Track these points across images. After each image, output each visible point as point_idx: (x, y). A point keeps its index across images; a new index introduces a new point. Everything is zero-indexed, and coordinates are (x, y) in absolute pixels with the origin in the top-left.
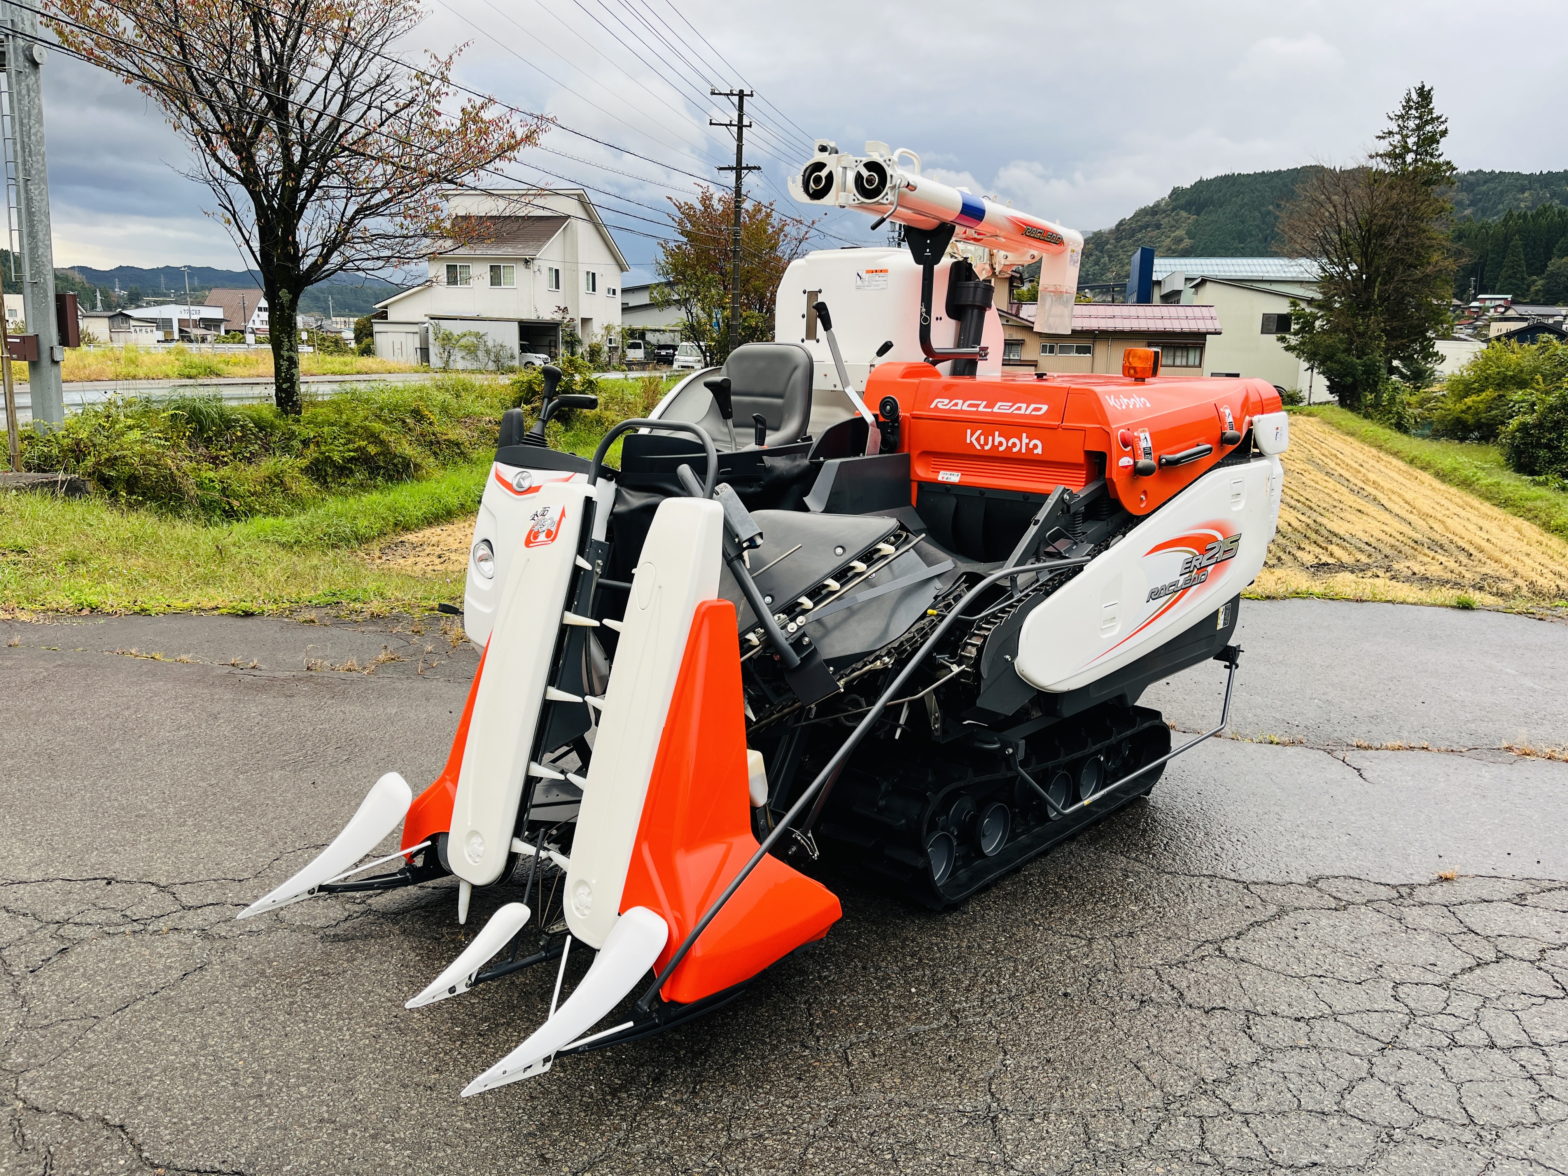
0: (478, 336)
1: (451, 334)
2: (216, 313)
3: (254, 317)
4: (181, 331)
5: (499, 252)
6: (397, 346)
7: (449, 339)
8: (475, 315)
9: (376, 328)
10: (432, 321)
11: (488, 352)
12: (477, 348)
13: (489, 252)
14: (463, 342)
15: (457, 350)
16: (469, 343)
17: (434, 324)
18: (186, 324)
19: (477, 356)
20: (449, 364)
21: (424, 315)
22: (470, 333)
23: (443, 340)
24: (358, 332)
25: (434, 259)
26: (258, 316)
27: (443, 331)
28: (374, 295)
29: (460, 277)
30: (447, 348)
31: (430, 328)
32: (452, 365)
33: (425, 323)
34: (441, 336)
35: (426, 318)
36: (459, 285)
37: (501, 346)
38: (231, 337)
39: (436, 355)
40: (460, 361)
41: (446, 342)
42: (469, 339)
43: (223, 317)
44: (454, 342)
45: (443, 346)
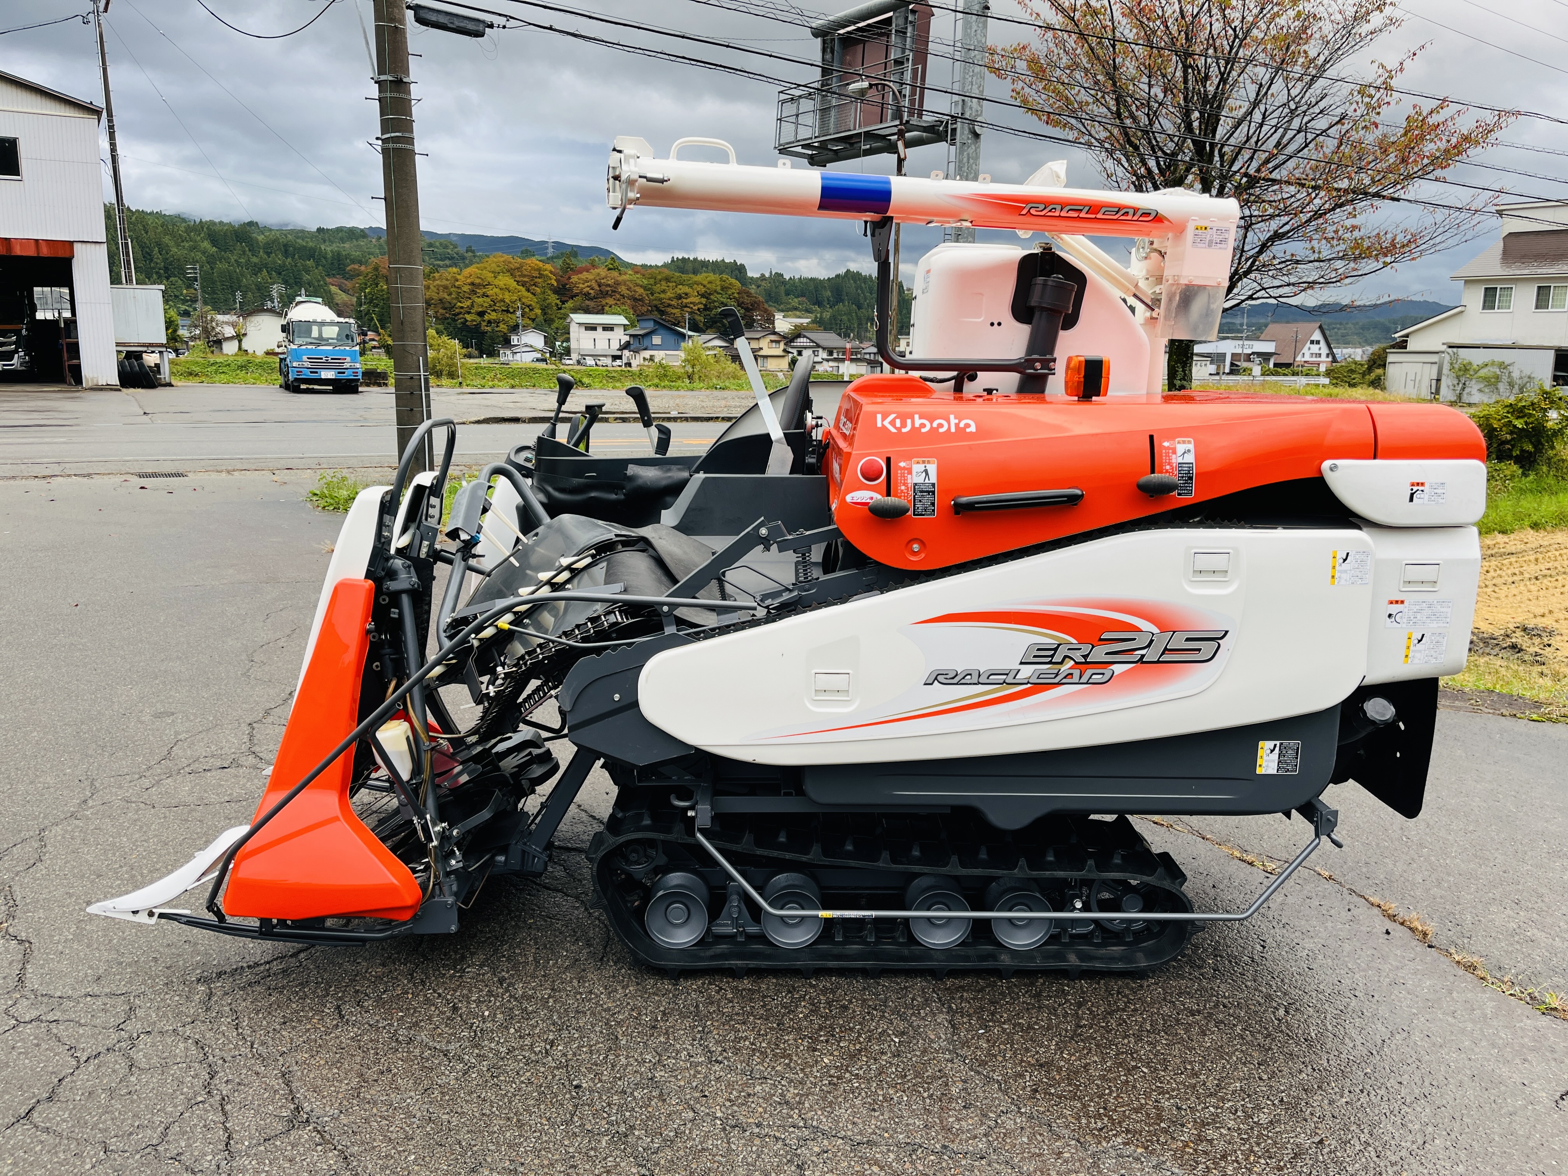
0: (1502, 366)
1: (1470, 364)
2: (1268, 347)
3: (1305, 350)
4: (1232, 364)
5: (1550, 271)
6: (1411, 376)
7: (1466, 370)
8: (1509, 343)
9: (1391, 358)
10: (1450, 350)
11: (1511, 385)
12: (1498, 378)
13: (1539, 271)
14: (1483, 373)
15: (1474, 381)
16: (1490, 374)
17: (1452, 354)
18: (1238, 358)
19: (1497, 389)
20: (1460, 396)
21: (1444, 344)
22: (1493, 363)
23: (1460, 370)
24: (1372, 363)
25: (1470, 282)
26: (1309, 349)
27: (1459, 361)
28: (1395, 323)
29: (1499, 300)
30: (1463, 380)
31: (1447, 358)
32: (1465, 398)
33: (1443, 352)
34: (1456, 366)
35: (1445, 346)
36: (1496, 310)
37: (1529, 377)
38: (1279, 370)
39: (1448, 387)
40: (1475, 394)
41: (1462, 373)
42: (1491, 369)
43: (1273, 351)
44: (1472, 373)
45: (1458, 377)
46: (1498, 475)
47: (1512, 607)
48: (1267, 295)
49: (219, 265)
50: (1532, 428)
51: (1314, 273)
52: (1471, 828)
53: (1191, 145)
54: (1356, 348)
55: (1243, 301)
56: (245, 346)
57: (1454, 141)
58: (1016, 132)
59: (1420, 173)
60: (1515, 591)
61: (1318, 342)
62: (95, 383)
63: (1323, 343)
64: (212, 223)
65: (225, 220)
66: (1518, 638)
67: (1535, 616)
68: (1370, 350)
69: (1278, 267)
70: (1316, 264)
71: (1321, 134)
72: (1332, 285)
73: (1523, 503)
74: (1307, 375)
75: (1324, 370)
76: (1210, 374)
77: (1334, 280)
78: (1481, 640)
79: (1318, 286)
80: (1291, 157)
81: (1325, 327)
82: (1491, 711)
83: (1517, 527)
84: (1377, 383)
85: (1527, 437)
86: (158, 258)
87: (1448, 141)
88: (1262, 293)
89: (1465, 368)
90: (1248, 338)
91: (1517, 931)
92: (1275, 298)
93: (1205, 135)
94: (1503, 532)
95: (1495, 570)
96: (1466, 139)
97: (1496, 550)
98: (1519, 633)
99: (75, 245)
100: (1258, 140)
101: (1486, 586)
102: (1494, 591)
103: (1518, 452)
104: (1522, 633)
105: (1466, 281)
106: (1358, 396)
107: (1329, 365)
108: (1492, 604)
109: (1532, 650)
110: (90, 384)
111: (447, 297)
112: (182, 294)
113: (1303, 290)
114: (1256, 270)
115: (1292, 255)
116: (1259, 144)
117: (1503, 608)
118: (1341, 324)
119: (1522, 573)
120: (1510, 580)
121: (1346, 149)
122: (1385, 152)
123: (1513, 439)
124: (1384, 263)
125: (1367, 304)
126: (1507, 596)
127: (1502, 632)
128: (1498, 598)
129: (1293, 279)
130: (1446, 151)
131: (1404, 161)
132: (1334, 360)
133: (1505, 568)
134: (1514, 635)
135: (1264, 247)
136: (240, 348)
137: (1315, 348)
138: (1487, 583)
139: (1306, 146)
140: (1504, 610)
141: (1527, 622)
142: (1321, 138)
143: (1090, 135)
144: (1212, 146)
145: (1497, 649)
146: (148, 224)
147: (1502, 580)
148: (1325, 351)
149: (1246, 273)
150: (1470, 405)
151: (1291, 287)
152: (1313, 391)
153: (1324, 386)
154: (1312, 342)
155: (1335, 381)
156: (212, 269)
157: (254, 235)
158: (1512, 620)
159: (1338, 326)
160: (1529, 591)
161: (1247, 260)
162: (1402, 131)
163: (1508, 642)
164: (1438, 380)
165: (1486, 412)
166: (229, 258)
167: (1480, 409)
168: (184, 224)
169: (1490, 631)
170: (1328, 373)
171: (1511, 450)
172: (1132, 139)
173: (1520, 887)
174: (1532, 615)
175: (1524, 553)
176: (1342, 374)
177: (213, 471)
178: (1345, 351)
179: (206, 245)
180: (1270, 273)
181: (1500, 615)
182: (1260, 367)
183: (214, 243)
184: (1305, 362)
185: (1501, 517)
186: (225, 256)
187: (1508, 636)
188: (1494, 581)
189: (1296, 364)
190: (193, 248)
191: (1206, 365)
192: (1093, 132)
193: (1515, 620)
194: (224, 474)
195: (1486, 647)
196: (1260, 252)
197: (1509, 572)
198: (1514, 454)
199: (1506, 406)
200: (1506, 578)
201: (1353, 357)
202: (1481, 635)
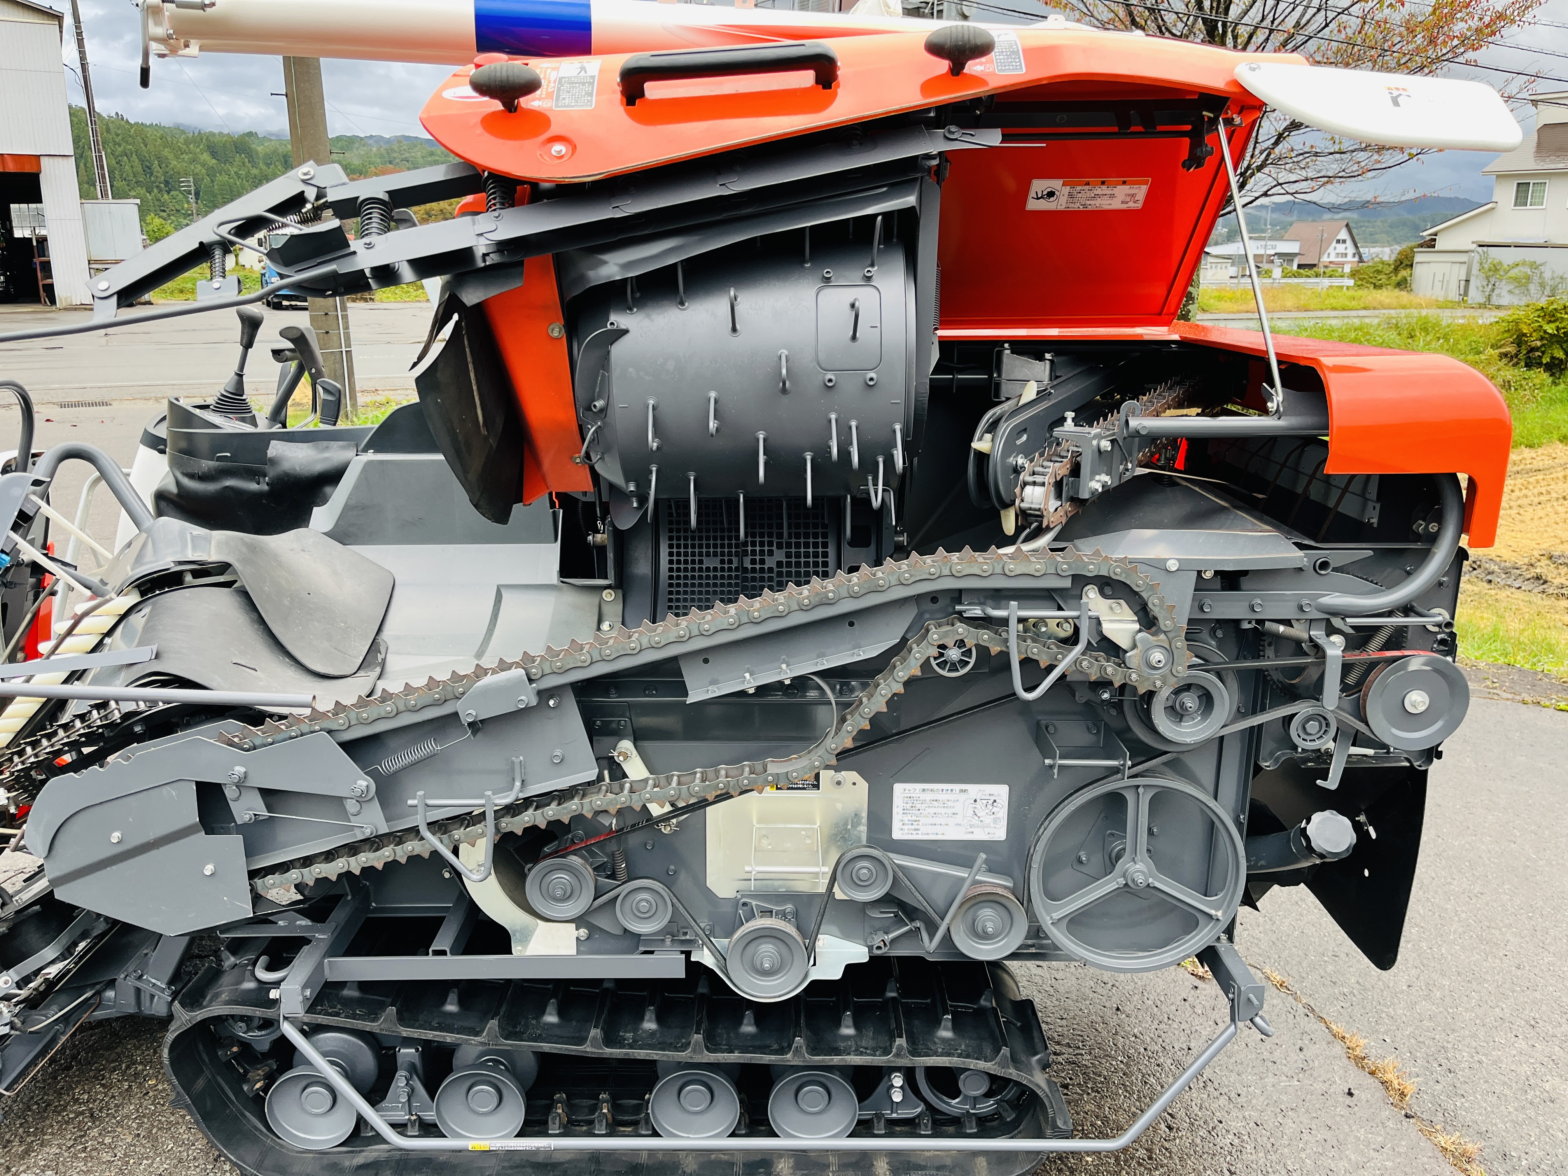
0: (1534, 266)
1: (1500, 263)
2: (1291, 247)
3: (1331, 250)
4: (1256, 266)
6: (1439, 277)
7: (1496, 270)
8: (1541, 241)
9: (1418, 258)
10: (1480, 249)
11: (1542, 285)
12: (1529, 279)
14: (1513, 273)
15: (1504, 282)
16: (1520, 275)
17: (1481, 253)
18: (1260, 260)
19: (1528, 290)
20: (1489, 298)
21: (1473, 243)
22: (1524, 263)
23: (1490, 270)
24: (1399, 263)
25: (1502, 177)
26: (1335, 248)
27: (1489, 261)
28: (1425, 221)
29: (1532, 196)
30: (1492, 280)
31: (1477, 257)
32: (1495, 300)
33: (1472, 251)
34: (1486, 266)
35: (1475, 245)
36: (1528, 207)
37: (1561, 278)
38: (1301, 271)
39: (1477, 288)
40: (1505, 296)
41: (1491, 273)
42: (1523, 270)
43: (1297, 251)
44: (1502, 273)
45: (1488, 278)
46: (1527, 384)
47: (1537, 532)
48: (1283, 192)
49: (219, 178)
50: (1564, 333)
51: (1334, 166)
52: (1478, 889)
53: (1203, 28)
54: (1383, 247)
55: (1257, 198)
56: (242, 261)
57: (1487, 19)
58: (1005, 12)
59: (1449, 55)
60: (1541, 513)
61: (1344, 241)
62: (69, 302)
63: (1349, 242)
64: (213, 134)
65: (226, 131)
66: (1543, 568)
67: (1562, 543)
68: (1398, 248)
69: (1295, 159)
70: (1338, 156)
71: (1342, 13)
72: (1353, 179)
73: (1552, 414)
74: (1330, 277)
75: (1349, 271)
76: (1231, 277)
77: (1356, 173)
78: (1503, 569)
79: (1338, 180)
80: (1311, 38)
81: (1351, 225)
82: (1510, 696)
83: (1545, 441)
84: (1402, 284)
85: (1558, 342)
86: (158, 172)
87: (1481, 19)
88: (1278, 189)
89: (1495, 268)
90: (1271, 238)
91: (1532, 1081)
92: (1292, 194)
93: (1217, 13)
94: (1530, 446)
95: (1521, 490)
96: (1501, 16)
97: (1522, 466)
98: (1545, 562)
99: (42, 159)
100: (1274, 19)
101: (1511, 508)
102: (1519, 514)
103: (1548, 360)
104: (1548, 562)
105: (1498, 176)
106: (1383, 298)
107: (1355, 265)
108: (1516, 528)
109: (1557, 582)
110: (64, 305)
111: (448, 208)
112: (183, 208)
113: (1322, 185)
114: (1272, 163)
115: (1312, 147)
116: (1276, 22)
117: (1527, 533)
118: (1369, 222)
119: (1549, 493)
120: (1536, 500)
121: (1368, 29)
122: (1411, 31)
123: (1543, 345)
124: (1410, 154)
125: (1392, 200)
126: (1532, 519)
127: (1526, 560)
128: (1522, 522)
129: (1311, 175)
130: (1478, 30)
131: (1432, 41)
132: (1361, 260)
133: (1531, 487)
134: (1538, 563)
135: (1280, 138)
136: (237, 263)
137: (1341, 248)
138: (1512, 504)
139: (1327, 25)
140: (1529, 535)
141: (1553, 548)
142: (1344, 17)
143: (1092, 16)
144: (1224, 25)
145: (1520, 580)
146: (147, 137)
147: (1528, 501)
148: (1351, 250)
149: (1260, 168)
150: (1498, 307)
151: (1309, 181)
152: (1335, 294)
153: (1348, 288)
154: (1338, 241)
155: (1360, 283)
156: (212, 181)
157: (253, 146)
158: (1537, 546)
159: (1366, 224)
160: (1557, 513)
161: (1261, 153)
162: (1431, 9)
163: (1533, 572)
164: (1467, 281)
165: (1516, 316)
166: (229, 170)
167: (1510, 312)
168: (183, 136)
169: (1513, 559)
170: (1353, 274)
171: (1540, 357)
172: (1138, 19)
173: (1538, 995)
174: (1558, 541)
175: (1552, 470)
176: (1368, 275)
177: (141, 399)
178: (1372, 250)
179: (206, 157)
180: (1288, 166)
181: (1524, 541)
182: (1280, 269)
183: (214, 154)
184: (1330, 262)
185: (1528, 430)
186: (225, 168)
187: (1532, 565)
188: (1519, 502)
189: (1321, 265)
190: (193, 161)
191: (1226, 267)
192: (1096, 14)
193: (1541, 547)
194: (151, 402)
195: (1508, 578)
196: (1276, 143)
197: (1536, 491)
198: (1544, 361)
199: (1538, 310)
200: (1532, 498)
201: (1380, 256)
202: (1503, 564)
